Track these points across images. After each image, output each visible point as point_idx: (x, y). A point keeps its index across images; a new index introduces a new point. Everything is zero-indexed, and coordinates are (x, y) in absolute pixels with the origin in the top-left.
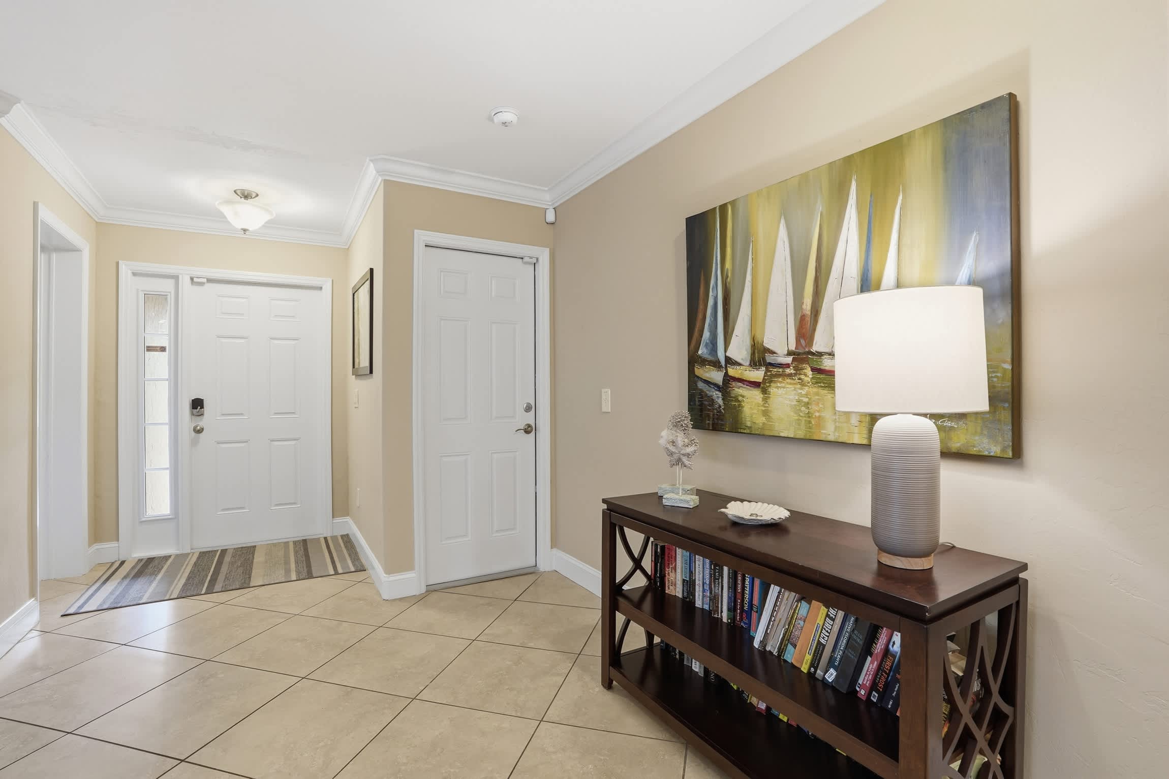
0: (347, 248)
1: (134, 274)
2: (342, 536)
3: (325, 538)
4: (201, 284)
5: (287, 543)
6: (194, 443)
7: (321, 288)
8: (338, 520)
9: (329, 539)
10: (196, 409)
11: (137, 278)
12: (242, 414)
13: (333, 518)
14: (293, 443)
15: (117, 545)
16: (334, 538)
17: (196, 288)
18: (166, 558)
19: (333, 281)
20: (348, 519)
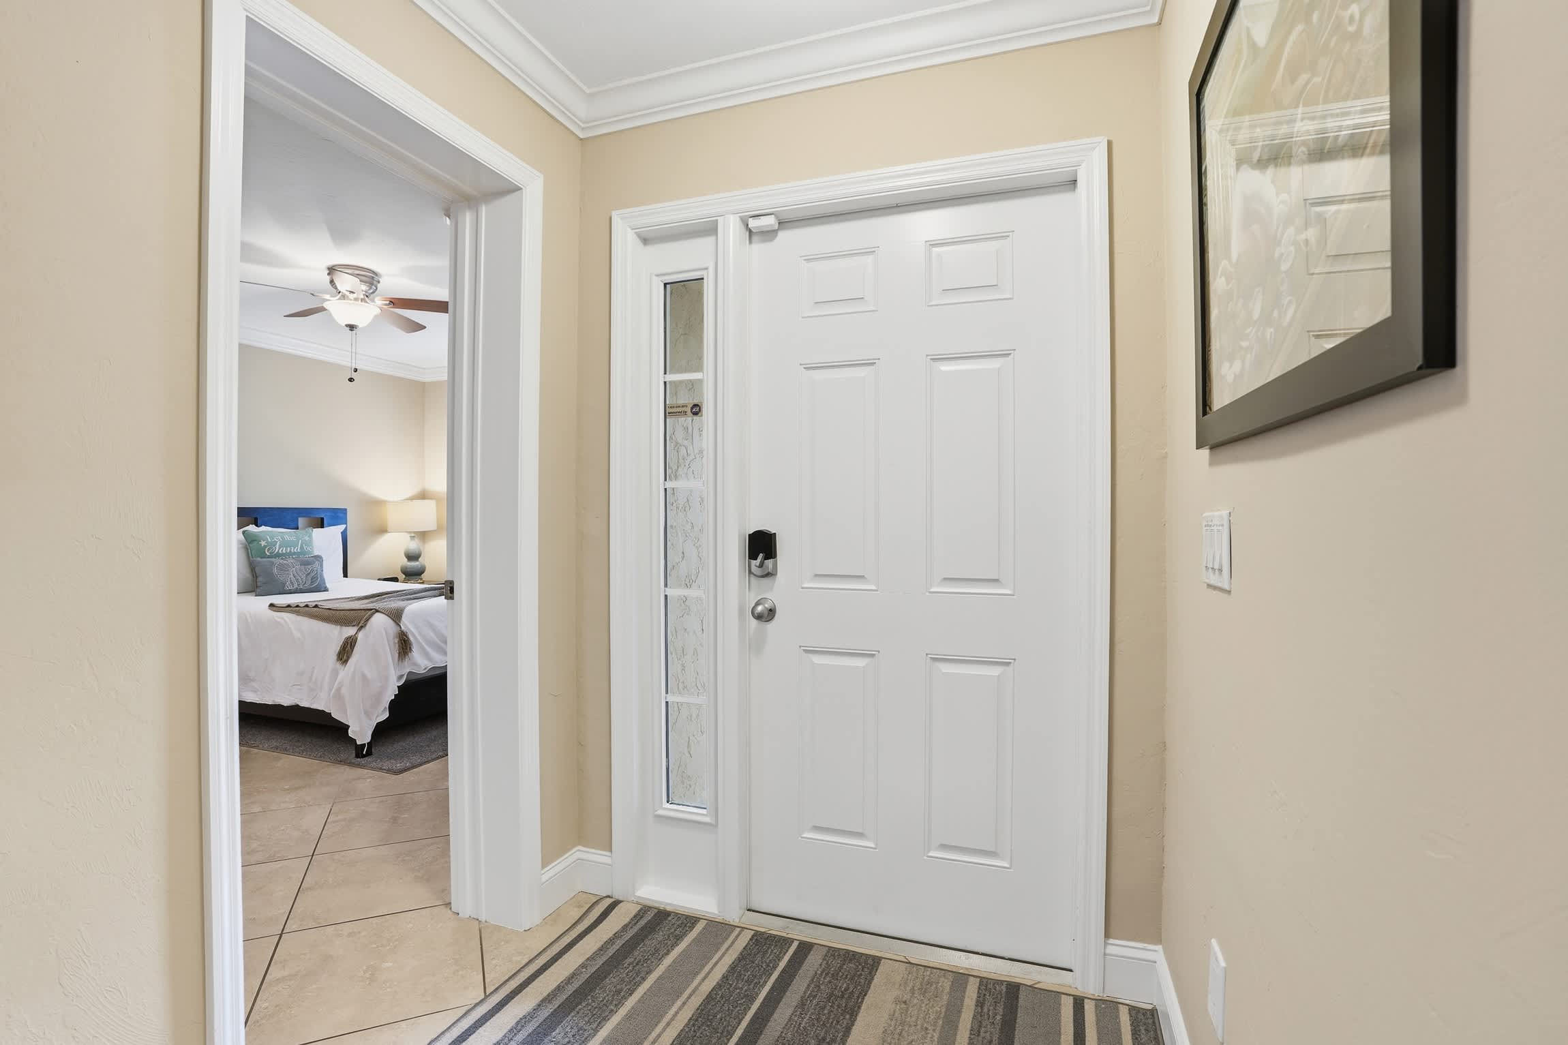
0: (1156, 20)
1: (645, 241)
2: (1134, 1011)
3: (1079, 1003)
4: (768, 235)
5: (960, 979)
6: (756, 646)
7: (1074, 182)
8: (1119, 948)
9: (1089, 1007)
10: (756, 559)
11: (651, 249)
12: (862, 577)
13: (1107, 935)
14: (995, 671)
15: (607, 860)
16: (1108, 1007)
17: (758, 248)
18: (688, 921)
19: (1110, 144)
20: (1156, 953)
